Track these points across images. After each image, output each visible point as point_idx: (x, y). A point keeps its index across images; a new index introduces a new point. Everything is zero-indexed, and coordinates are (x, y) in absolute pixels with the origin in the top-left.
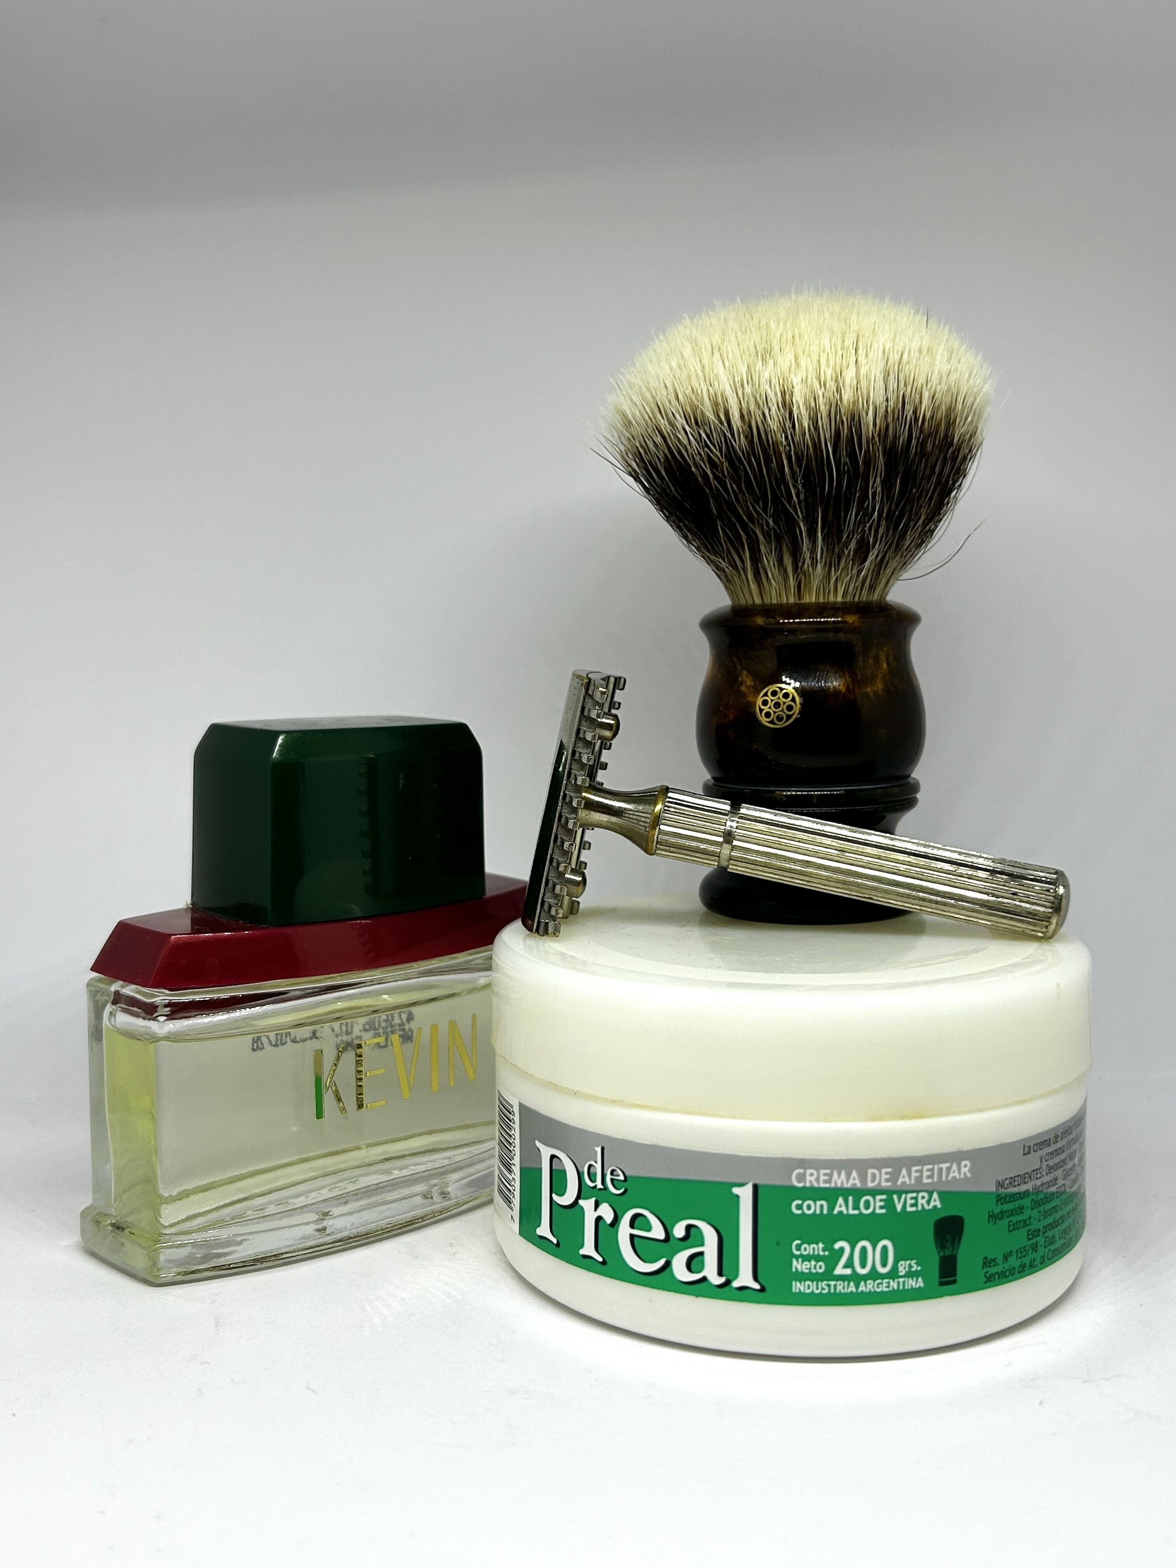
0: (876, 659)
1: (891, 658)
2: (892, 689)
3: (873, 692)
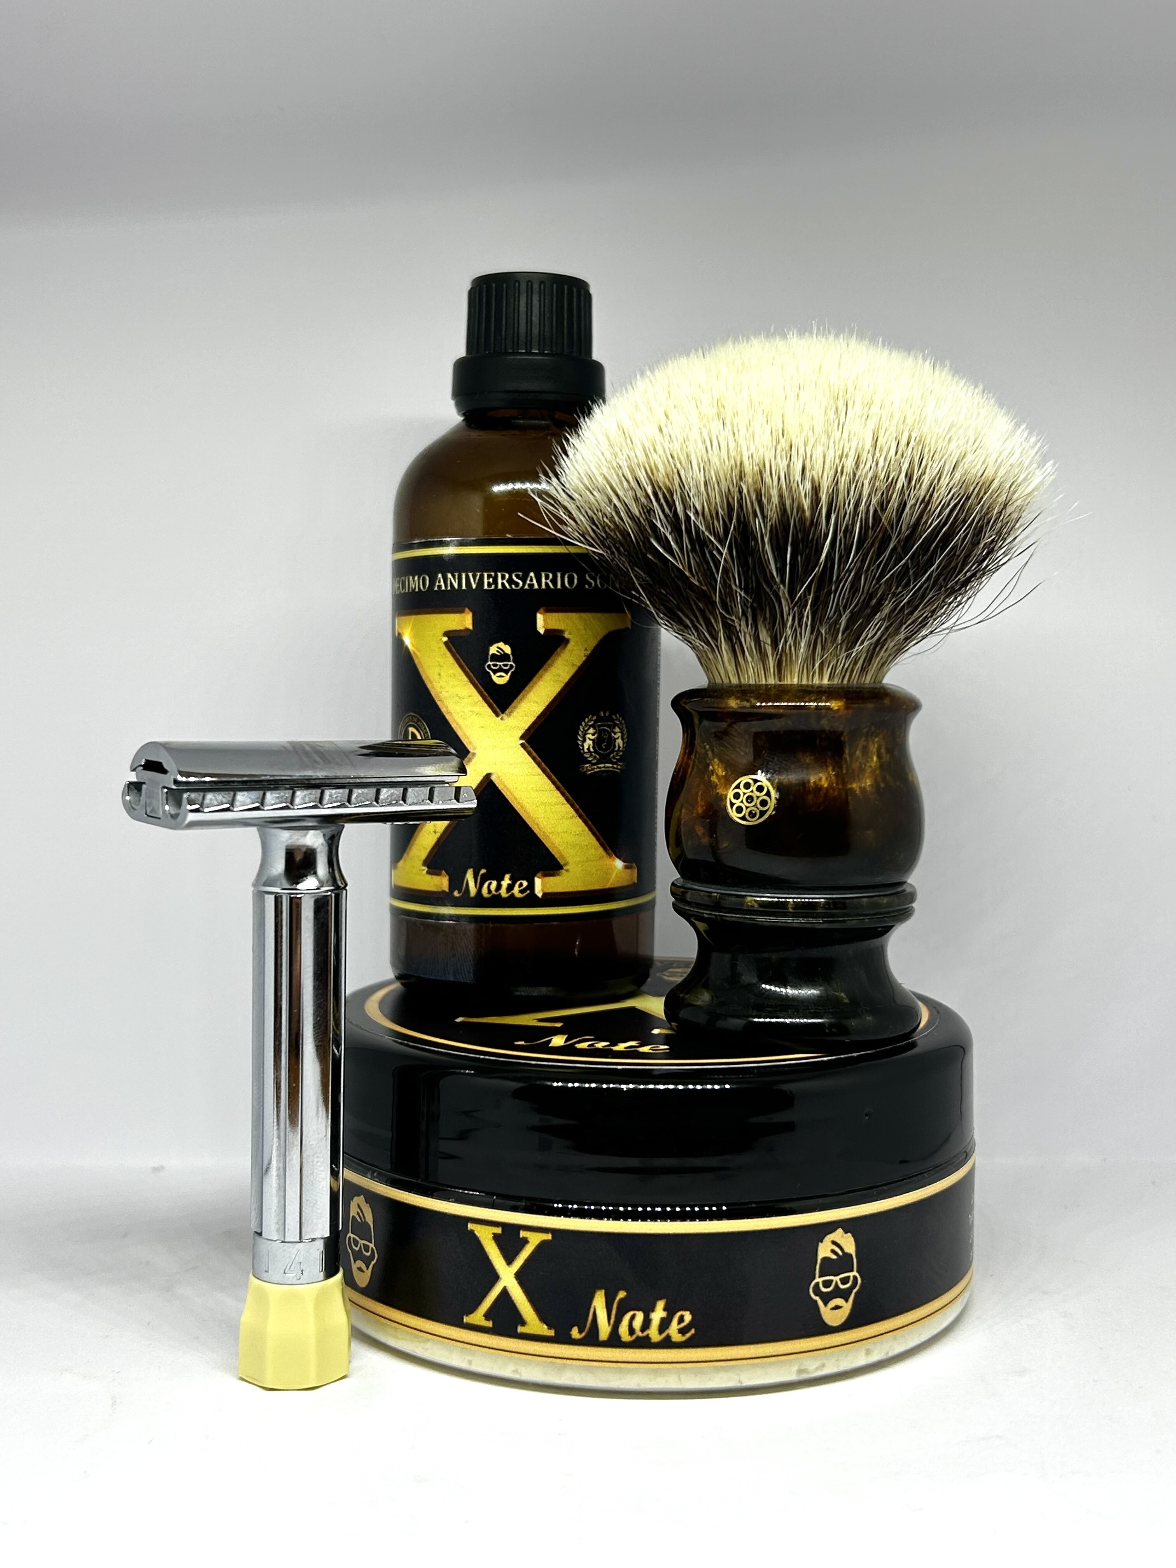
0: (865, 750)
1: (883, 751)
2: (882, 785)
3: (860, 788)
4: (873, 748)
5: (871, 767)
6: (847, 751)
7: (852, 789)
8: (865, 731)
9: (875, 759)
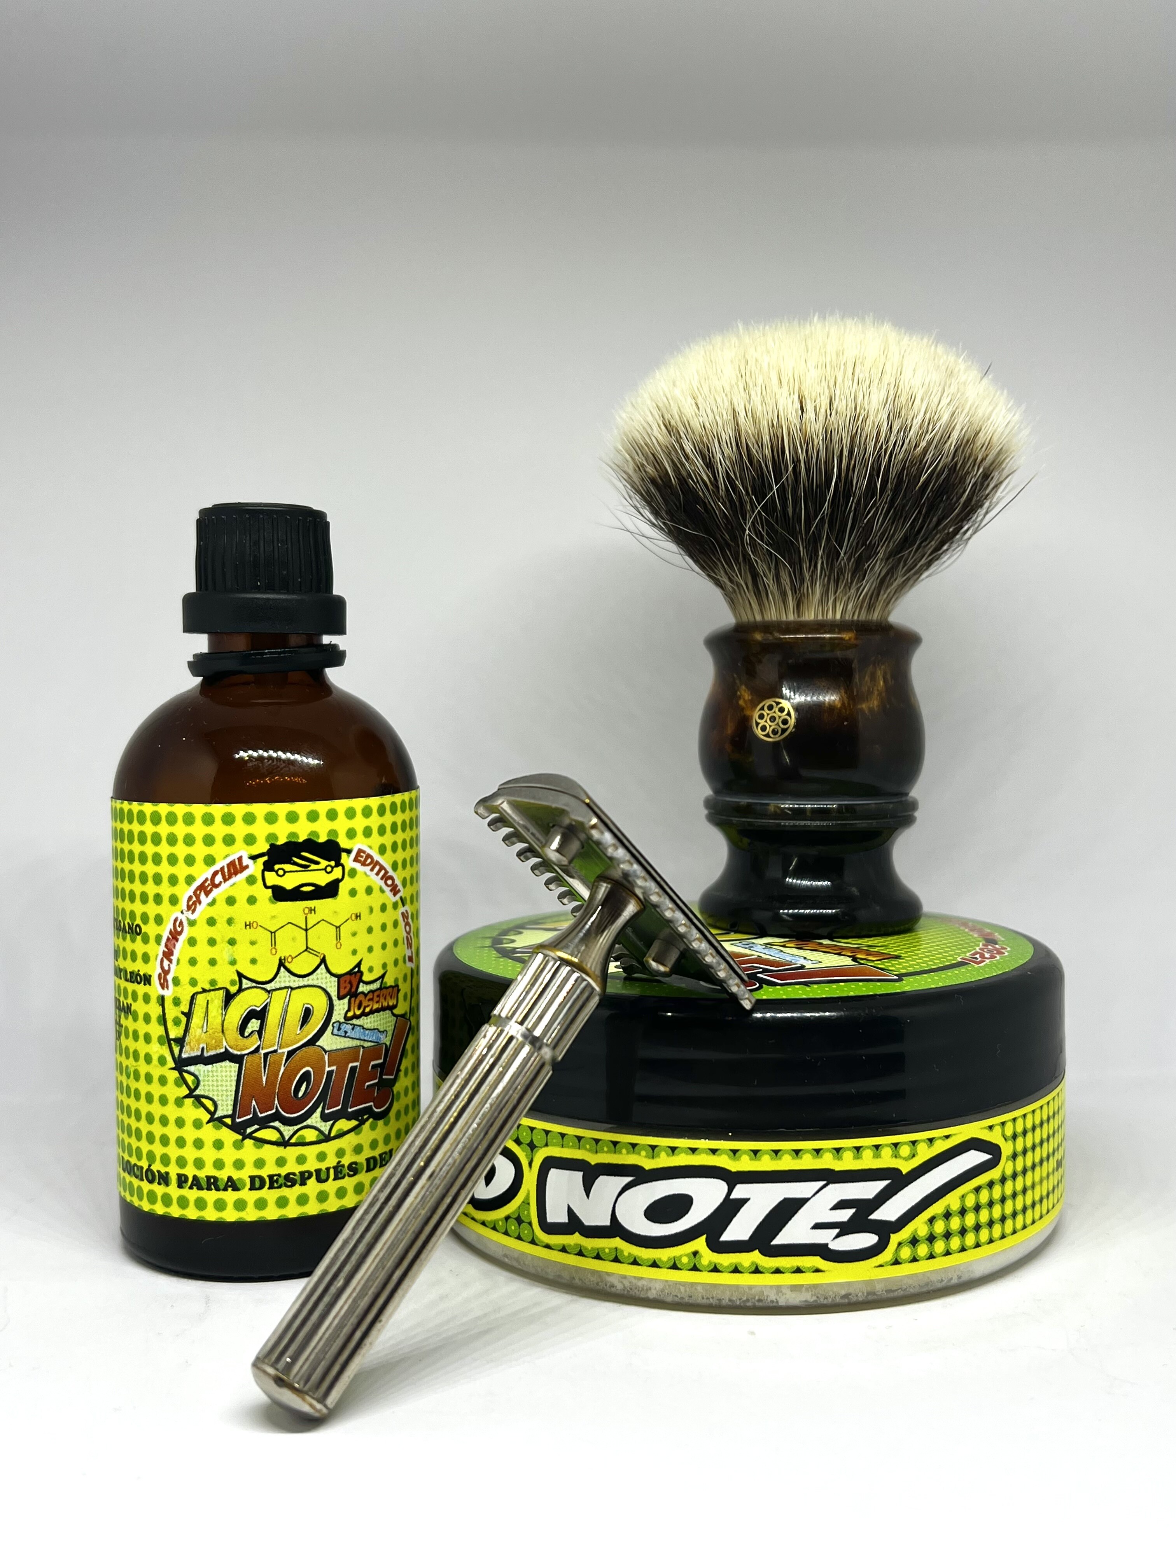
0: (873, 677)
1: (889, 676)
2: (889, 707)
3: (869, 708)
4: (879, 674)
5: (878, 690)
6: (857, 677)
7: (862, 710)
8: (873, 658)
9: (882, 683)
